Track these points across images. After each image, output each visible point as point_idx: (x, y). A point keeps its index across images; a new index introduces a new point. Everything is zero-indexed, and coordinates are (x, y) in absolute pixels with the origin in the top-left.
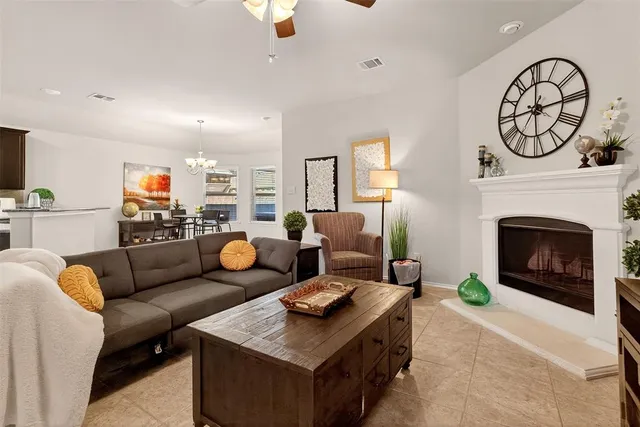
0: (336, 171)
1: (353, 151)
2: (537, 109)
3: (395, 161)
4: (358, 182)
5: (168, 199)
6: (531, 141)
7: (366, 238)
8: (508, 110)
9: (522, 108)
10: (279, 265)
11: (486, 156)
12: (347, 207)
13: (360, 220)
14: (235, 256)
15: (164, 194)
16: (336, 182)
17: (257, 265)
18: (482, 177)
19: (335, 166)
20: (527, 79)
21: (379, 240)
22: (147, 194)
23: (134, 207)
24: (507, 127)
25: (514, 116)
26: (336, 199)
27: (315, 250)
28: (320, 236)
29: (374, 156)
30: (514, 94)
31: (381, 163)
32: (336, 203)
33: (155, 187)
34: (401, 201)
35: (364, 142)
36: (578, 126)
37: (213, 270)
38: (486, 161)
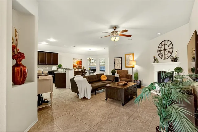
0: (121, 61)
1: (125, 56)
2: (165, 50)
3: (135, 58)
4: (127, 63)
5: (81, 66)
6: (163, 56)
7: (129, 75)
8: (159, 49)
9: (162, 49)
10: (112, 80)
11: (155, 58)
12: (124, 68)
13: (127, 72)
14: (103, 78)
15: (81, 65)
16: (121, 63)
17: (107, 80)
18: (154, 63)
19: (121, 59)
20: (163, 43)
21: (132, 76)
22: (77, 65)
23: (75, 68)
24: (159, 53)
25: (161, 51)
26: (121, 67)
27: (118, 77)
28: (119, 75)
29: (130, 57)
30: (160, 46)
31: (132, 59)
32: (121, 68)
33: (79, 63)
34: (137, 68)
35: (128, 54)
36: (172, 54)
37: (100, 80)
38: (155, 59)
